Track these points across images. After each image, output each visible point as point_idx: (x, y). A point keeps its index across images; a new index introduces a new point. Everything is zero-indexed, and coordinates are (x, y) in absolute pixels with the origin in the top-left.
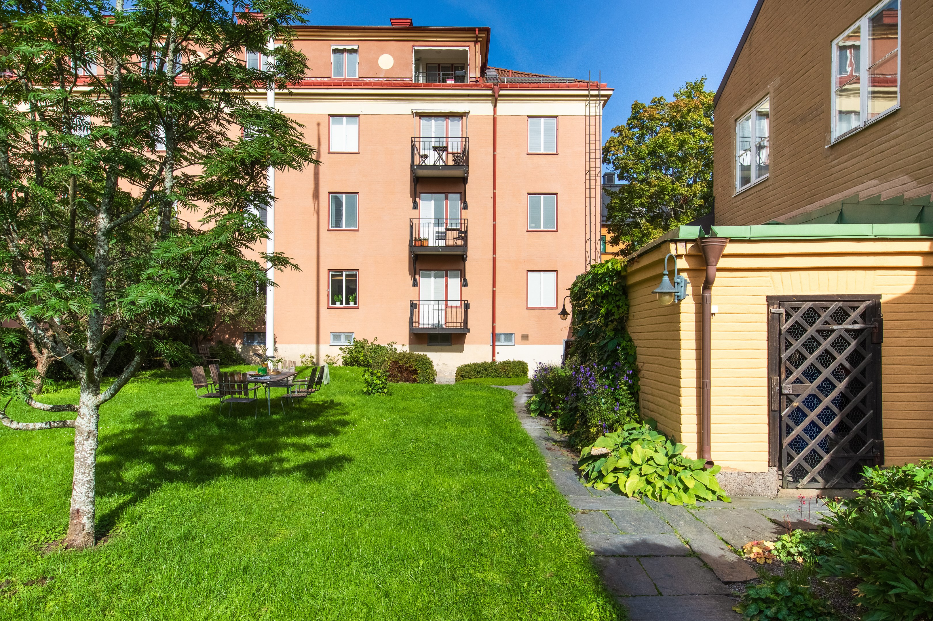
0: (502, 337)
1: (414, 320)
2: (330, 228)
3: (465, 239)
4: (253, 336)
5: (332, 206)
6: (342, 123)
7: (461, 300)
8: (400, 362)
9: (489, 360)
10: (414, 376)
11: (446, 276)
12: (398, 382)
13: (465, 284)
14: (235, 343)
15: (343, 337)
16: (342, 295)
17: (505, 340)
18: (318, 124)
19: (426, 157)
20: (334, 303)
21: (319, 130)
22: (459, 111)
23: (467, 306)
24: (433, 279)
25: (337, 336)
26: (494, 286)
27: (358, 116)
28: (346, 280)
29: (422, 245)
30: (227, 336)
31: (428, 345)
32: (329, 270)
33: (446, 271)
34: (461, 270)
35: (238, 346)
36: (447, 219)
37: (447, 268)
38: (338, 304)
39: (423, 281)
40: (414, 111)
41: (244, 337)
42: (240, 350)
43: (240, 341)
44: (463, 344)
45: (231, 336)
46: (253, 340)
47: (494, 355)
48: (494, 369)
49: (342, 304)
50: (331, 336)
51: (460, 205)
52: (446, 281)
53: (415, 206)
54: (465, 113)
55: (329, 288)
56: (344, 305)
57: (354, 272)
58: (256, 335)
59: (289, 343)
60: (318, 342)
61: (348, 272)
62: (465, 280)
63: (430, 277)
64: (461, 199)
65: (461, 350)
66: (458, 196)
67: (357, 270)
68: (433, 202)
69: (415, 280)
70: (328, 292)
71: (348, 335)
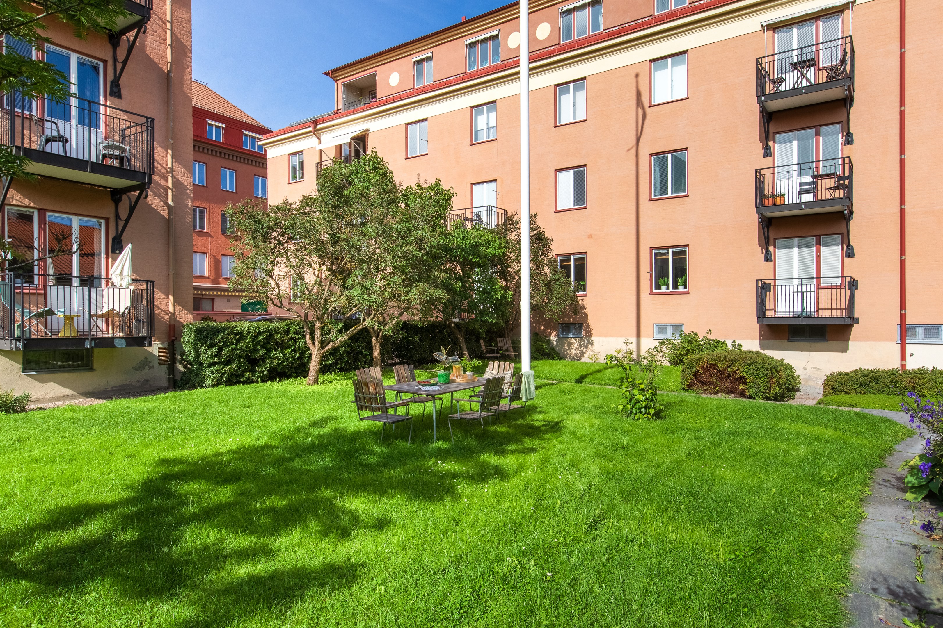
0: (920, 331)
1: (767, 307)
2: (653, 197)
3: (849, 188)
4: (569, 327)
5: (655, 171)
6: (666, 67)
7: (843, 277)
8: (720, 365)
9: (897, 365)
10: (741, 387)
11: (818, 243)
12: (717, 393)
13: (850, 253)
14: (550, 335)
15: (670, 329)
16: (668, 278)
17: (926, 335)
18: (637, 76)
19: (782, 80)
20: (658, 287)
21: (637, 82)
22: (837, 4)
23: (853, 284)
24: (796, 249)
25: (662, 327)
26: (902, 252)
27: (686, 52)
28: (673, 260)
29: (774, 204)
30: (542, 328)
31: (789, 340)
32: (652, 248)
33: (818, 237)
34: (842, 234)
35: (553, 338)
36: (818, 161)
37: (818, 233)
38: (664, 289)
39: (779, 254)
40: (764, 24)
41: (559, 329)
42: (555, 343)
43: (555, 333)
44: (848, 340)
45: (546, 328)
46: (569, 332)
47: (903, 357)
48: (892, 382)
49: (668, 288)
50: (656, 328)
51: (840, 139)
52: (818, 251)
53: (768, 152)
54: (848, 3)
55: (651, 270)
56: (671, 290)
57: (683, 249)
58: (572, 327)
59: (606, 336)
60: (638, 335)
61: (675, 250)
62: (849, 246)
63: (792, 247)
64: (842, 131)
65: (845, 350)
66: (838, 126)
67: (687, 246)
68: (795, 143)
69: (767, 252)
70: (651, 274)
71: (677, 327)
